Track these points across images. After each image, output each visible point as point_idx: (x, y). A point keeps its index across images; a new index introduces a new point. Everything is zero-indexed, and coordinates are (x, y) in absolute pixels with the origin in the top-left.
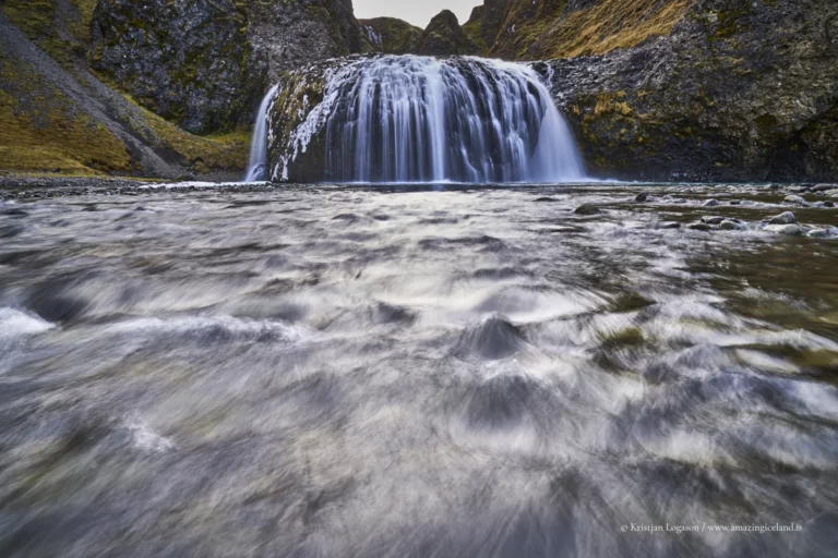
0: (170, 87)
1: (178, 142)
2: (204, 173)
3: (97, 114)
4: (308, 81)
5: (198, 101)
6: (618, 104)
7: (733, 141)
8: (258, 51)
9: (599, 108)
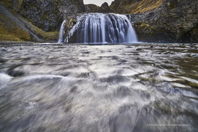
0: (40, 20)
1: (42, 34)
2: (48, 41)
3: (23, 27)
4: (73, 19)
5: (47, 24)
6: (146, 24)
7: (173, 33)
8: (61, 12)
9: (142, 25)
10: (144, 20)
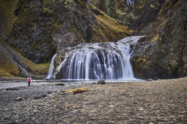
0: (31, 51)
1: (31, 66)
2: (38, 75)
3: (12, 59)
4: (62, 56)
5: (38, 55)
6: (143, 59)
7: (165, 70)
8: (55, 41)
9: (139, 60)
10: (143, 53)
